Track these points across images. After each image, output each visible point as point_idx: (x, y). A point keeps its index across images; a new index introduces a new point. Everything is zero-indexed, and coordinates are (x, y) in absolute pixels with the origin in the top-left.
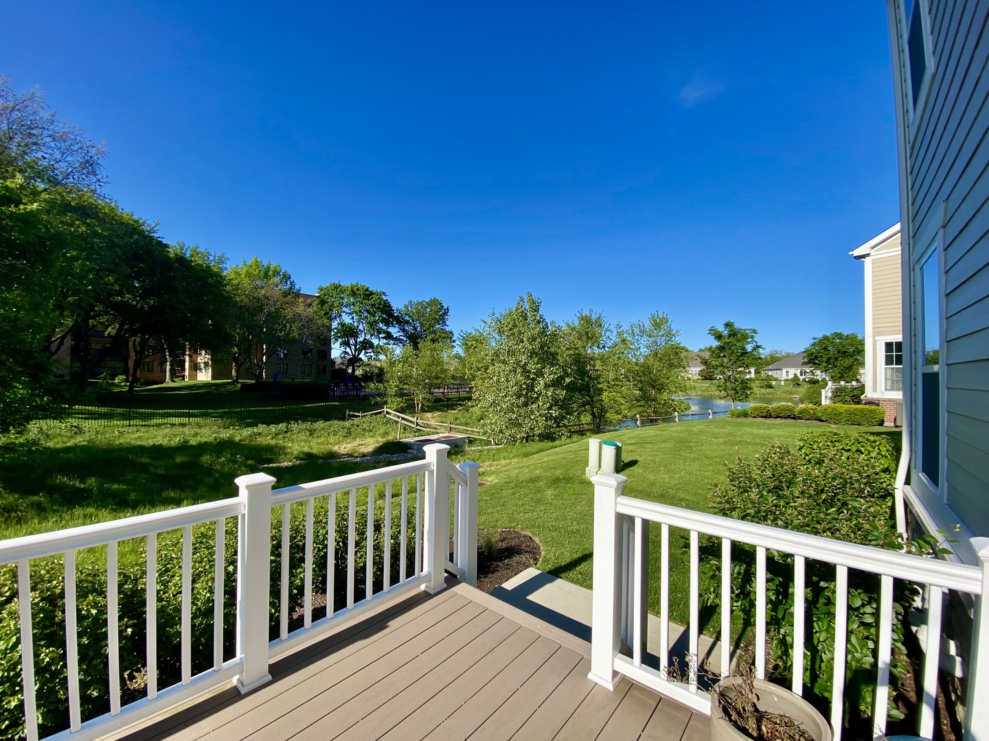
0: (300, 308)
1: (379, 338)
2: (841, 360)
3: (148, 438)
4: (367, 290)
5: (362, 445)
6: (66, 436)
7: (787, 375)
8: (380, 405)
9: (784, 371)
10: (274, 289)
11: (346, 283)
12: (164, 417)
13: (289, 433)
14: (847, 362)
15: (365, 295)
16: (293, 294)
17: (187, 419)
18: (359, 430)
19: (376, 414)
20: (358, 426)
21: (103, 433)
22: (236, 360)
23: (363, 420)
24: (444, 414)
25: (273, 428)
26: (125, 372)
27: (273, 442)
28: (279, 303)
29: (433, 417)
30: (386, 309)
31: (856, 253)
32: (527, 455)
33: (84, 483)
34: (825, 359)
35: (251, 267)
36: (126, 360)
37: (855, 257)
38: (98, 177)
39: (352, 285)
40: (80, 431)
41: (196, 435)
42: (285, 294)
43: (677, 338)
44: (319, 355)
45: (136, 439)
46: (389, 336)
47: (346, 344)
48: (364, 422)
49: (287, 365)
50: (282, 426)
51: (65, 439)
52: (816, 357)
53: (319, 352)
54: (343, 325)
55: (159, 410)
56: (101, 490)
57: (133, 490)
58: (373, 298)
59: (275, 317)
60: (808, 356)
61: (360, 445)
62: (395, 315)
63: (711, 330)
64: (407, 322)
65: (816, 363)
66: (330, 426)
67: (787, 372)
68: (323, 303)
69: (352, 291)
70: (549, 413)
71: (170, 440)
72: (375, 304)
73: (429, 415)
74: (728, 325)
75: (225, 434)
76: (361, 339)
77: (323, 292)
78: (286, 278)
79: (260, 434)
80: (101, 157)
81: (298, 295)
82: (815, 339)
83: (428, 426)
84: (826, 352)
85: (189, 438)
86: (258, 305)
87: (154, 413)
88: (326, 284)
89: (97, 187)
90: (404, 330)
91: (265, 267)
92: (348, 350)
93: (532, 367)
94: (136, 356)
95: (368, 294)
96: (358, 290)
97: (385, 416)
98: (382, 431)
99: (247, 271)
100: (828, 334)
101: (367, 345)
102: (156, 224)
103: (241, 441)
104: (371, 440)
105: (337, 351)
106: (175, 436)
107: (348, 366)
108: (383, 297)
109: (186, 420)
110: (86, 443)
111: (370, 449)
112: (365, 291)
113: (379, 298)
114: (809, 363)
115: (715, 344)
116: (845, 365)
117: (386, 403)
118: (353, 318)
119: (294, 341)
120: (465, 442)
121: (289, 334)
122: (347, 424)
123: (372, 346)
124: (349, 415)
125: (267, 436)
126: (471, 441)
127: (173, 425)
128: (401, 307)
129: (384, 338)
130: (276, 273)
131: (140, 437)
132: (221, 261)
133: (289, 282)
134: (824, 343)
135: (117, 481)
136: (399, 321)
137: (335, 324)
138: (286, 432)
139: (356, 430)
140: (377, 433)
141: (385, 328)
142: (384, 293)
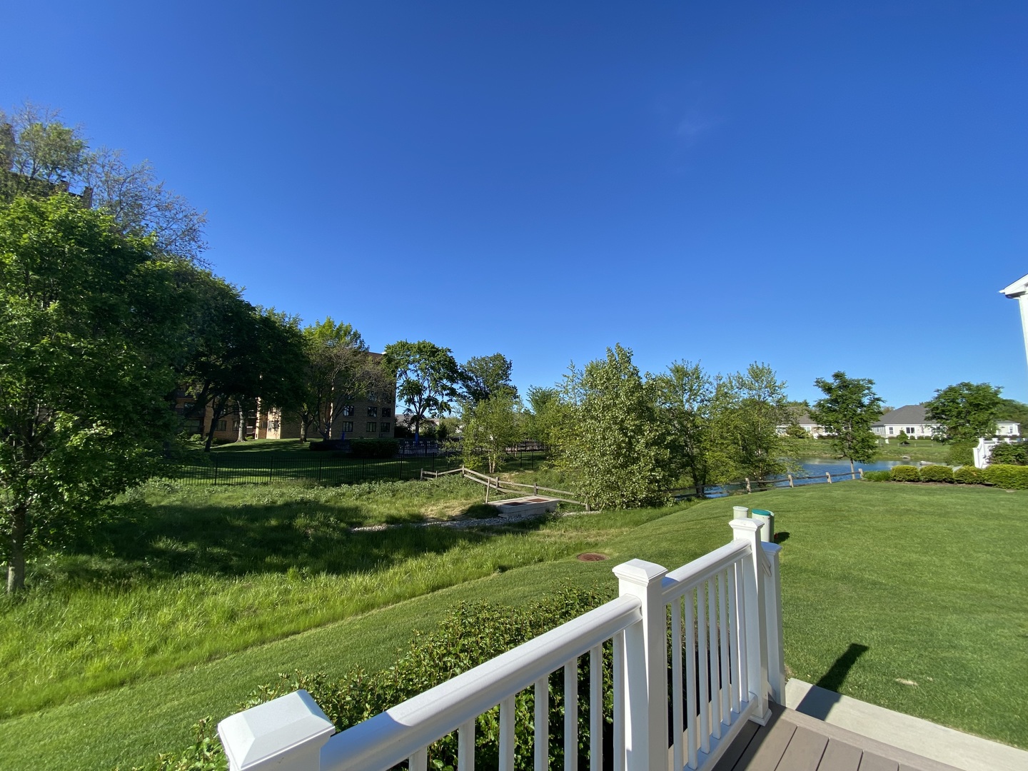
0: (369, 367)
1: (443, 394)
2: (975, 414)
3: (238, 498)
4: (433, 347)
5: (448, 507)
6: (160, 495)
7: (892, 433)
8: (457, 464)
9: (887, 428)
10: (344, 349)
11: (414, 340)
12: (243, 476)
13: (372, 494)
14: (983, 416)
15: (432, 352)
16: (362, 353)
17: (269, 478)
18: (440, 491)
19: (453, 473)
20: (438, 487)
21: (195, 493)
22: (305, 418)
23: (440, 479)
24: (522, 474)
25: (356, 488)
26: (201, 431)
27: (358, 503)
28: (349, 361)
29: (511, 478)
30: (451, 365)
31: (1009, 290)
32: (637, 523)
33: (187, 546)
34: (954, 413)
35: (324, 327)
36: (202, 420)
37: (1007, 296)
38: (200, 243)
39: (419, 342)
40: (173, 491)
41: (282, 495)
42: (356, 353)
43: (783, 390)
44: (383, 413)
45: (226, 499)
46: (453, 392)
47: (410, 401)
48: (443, 483)
49: (352, 423)
50: (365, 486)
51: (159, 498)
52: (943, 412)
53: (384, 410)
54: (408, 382)
55: (238, 468)
56: (204, 554)
57: (235, 555)
58: (438, 354)
59: (345, 375)
60: (932, 410)
61: (446, 507)
62: (460, 371)
63: (817, 382)
64: (471, 379)
65: (942, 418)
66: (411, 486)
67: (891, 429)
68: (390, 361)
69: (419, 348)
70: (652, 475)
71: (259, 500)
72: (440, 361)
73: (506, 475)
74: (837, 376)
75: (310, 495)
76: (425, 396)
77: (390, 351)
78: (356, 336)
79: (344, 494)
80: (202, 225)
81: (366, 353)
82: (938, 391)
83: (508, 487)
84: (955, 405)
85: (276, 498)
86: (330, 362)
87: (233, 472)
88: (393, 343)
89: (198, 253)
90: (467, 387)
91: (337, 327)
92: (412, 407)
93: (630, 424)
94: (214, 415)
95: (434, 351)
96: (424, 347)
97: (463, 477)
98: (463, 492)
99: (320, 331)
100: (954, 385)
101: (430, 402)
102: (243, 290)
103: (326, 502)
104: (455, 503)
105: (400, 408)
106: (264, 496)
107: (410, 424)
108: (448, 353)
109: (266, 479)
110: (178, 503)
111: (456, 512)
112: (432, 348)
113: (444, 355)
114: (934, 417)
115: (825, 396)
116: (980, 419)
117: (461, 462)
118: (418, 375)
119: (361, 399)
120: (556, 507)
121: (357, 392)
122: (427, 484)
123: (436, 402)
124: (424, 475)
125: (351, 497)
126: (563, 506)
127: (256, 484)
128: (465, 363)
129: (446, 395)
130: (347, 333)
131: (229, 497)
132: (295, 321)
133: (358, 341)
134: (951, 395)
135: (217, 544)
136: (464, 378)
137: (400, 382)
138: (369, 493)
139: (437, 490)
140: (460, 494)
141: (449, 384)
142: (449, 350)
